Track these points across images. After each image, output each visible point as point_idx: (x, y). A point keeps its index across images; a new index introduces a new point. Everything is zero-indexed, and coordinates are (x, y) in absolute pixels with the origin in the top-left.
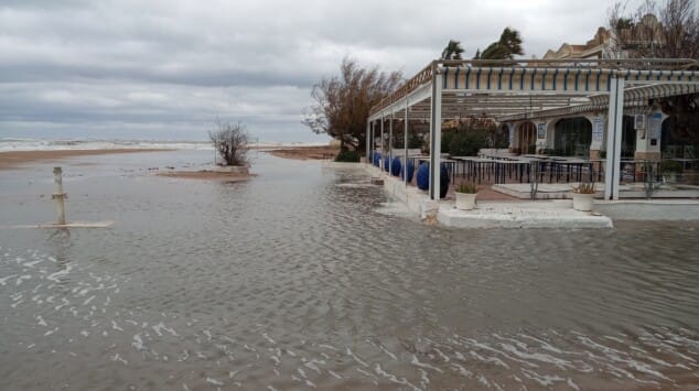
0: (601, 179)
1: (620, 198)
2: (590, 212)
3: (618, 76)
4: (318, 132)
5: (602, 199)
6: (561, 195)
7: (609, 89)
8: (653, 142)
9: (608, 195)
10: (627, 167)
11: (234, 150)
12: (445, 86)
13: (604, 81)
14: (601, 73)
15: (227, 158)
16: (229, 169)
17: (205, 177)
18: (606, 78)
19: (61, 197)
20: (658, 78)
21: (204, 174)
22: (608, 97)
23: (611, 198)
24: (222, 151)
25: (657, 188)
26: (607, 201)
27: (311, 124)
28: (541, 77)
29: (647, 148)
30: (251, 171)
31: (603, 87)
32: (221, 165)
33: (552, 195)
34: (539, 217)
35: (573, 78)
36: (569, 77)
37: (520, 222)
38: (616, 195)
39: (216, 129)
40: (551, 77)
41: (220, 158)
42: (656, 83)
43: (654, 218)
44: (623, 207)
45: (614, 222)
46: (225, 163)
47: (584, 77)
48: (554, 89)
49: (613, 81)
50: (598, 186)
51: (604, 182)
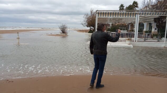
0: (134, 37)
1: (138, 41)
2: (129, 44)
3: (138, 14)
4: (84, 26)
5: (134, 41)
6: (124, 40)
7: (136, 17)
8: (156, 29)
9: (135, 41)
10: (150, 35)
11: (64, 30)
12: (98, 16)
13: (135, 15)
14: (134, 13)
15: (62, 32)
16: (63, 34)
17: (58, 36)
18: (135, 14)
19: (19, 38)
20: (150, 14)
21: (58, 35)
22: (135, 18)
23: (136, 41)
24: (61, 30)
25: (147, 39)
26: (135, 42)
27: (83, 24)
28: (120, 14)
29: (154, 30)
30: (68, 35)
31: (134, 16)
32: (61, 33)
33: (122, 40)
34: (116, 45)
35: (127, 14)
36: (126, 14)
37: (112, 46)
38: (137, 41)
39: (60, 25)
40: (122, 14)
41: (61, 32)
42: (150, 15)
43: (146, 46)
44: (138, 43)
45: (133, 46)
46: (62, 33)
47: (130, 14)
48: (123, 17)
49: (137, 15)
50: (133, 39)
51: (134, 38)
